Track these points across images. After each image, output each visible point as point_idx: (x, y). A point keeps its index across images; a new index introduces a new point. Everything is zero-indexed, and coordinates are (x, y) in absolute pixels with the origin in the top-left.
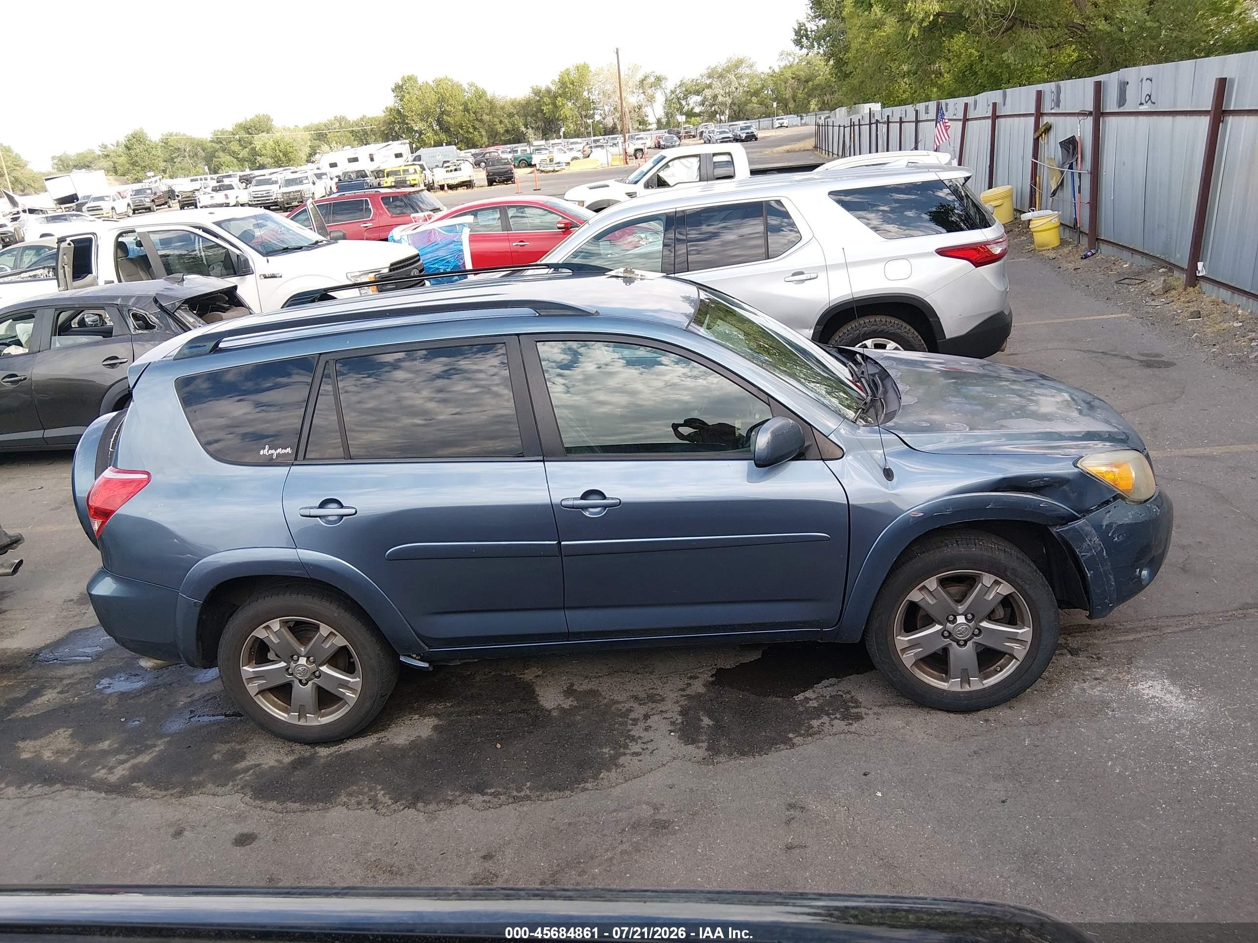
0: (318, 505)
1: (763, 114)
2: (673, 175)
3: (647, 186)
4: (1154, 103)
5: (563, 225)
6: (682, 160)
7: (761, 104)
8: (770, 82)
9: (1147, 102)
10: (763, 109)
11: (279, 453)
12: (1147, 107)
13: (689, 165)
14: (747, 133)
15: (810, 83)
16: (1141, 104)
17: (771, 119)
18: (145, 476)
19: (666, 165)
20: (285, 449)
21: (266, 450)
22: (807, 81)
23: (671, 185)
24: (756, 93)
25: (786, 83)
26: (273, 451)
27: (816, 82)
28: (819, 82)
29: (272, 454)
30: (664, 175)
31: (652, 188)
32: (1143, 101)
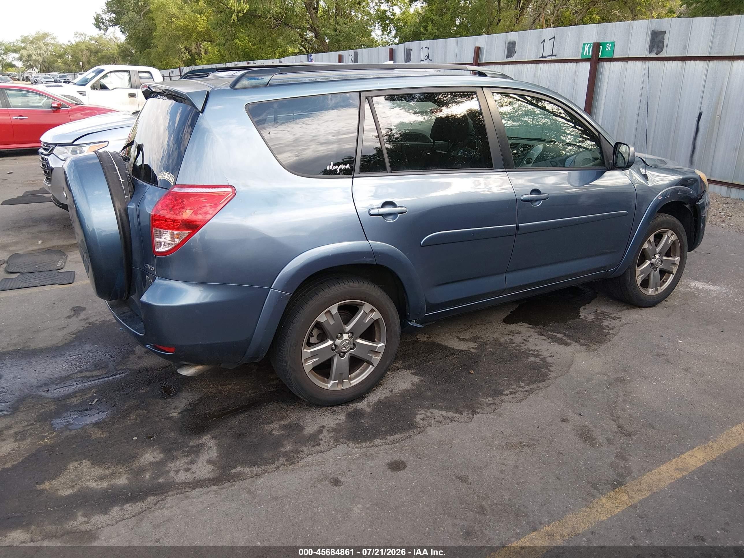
0: (380, 206)
1: (67, 70)
2: (111, 83)
3: (94, 88)
4: (431, 60)
5: (56, 105)
6: (117, 73)
7: (65, 64)
8: (69, 51)
9: (426, 60)
10: (67, 67)
11: (341, 169)
12: (426, 62)
13: (122, 77)
14: (65, 80)
15: (99, 54)
16: (422, 60)
17: (73, 73)
18: (229, 190)
19: (105, 76)
20: (346, 165)
21: (332, 166)
22: (97, 53)
23: (110, 89)
24: (61, 56)
25: (82, 52)
26: (337, 167)
27: (103, 54)
28: (105, 54)
29: (336, 169)
30: (104, 82)
31: (97, 89)
32: (423, 59)
